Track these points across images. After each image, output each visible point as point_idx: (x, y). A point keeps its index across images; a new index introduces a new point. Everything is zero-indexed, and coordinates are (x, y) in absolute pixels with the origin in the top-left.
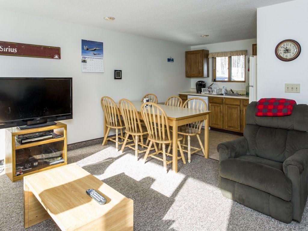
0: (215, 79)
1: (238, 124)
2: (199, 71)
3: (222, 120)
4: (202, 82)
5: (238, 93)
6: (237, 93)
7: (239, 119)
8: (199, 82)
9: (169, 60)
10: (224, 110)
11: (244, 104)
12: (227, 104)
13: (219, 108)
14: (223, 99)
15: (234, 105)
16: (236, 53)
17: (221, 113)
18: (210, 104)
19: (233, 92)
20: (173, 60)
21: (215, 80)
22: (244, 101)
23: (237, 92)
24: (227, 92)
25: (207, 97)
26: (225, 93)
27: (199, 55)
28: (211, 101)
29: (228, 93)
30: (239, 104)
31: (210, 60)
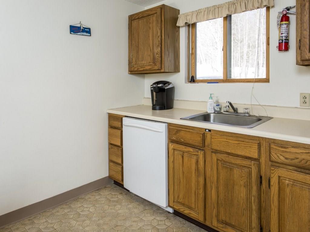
0: (193, 77)
1: (251, 222)
2: (154, 58)
3: (202, 195)
4: (165, 83)
5: (248, 113)
6: (246, 111)
7: (254, 207)
8: (158, 83)
9: (74, 30)
10: (208, 169)
11: (273, 158)
12: (216, 152)
13: (194, 161)
14: (204, 135)
15: (238, 156)
16: (243, 5)
17: (198, 176)
18: (172, 146)
19: (235, 110)
20: (87, 31)
21: (193, 80)
22: (273, 146)
23: (246, 109)
24: (220, 109)
25: (164, 124)
26: (215, 111)
27: (154, 18)
28: (174, 138)
29: (222, 111)
30: (256, 156)
31: (183, 33)
